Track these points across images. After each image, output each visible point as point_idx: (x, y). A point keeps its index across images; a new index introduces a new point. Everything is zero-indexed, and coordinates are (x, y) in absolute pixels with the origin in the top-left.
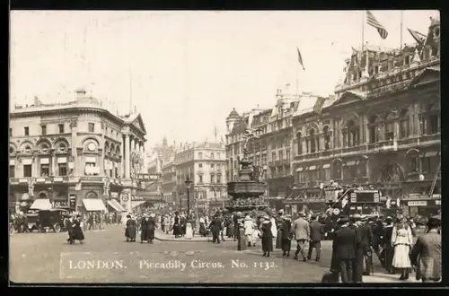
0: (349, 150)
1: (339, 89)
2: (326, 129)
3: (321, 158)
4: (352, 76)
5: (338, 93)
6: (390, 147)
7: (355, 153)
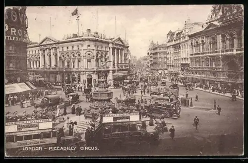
0: (213, 53)
1: (208, 21)
2: (203, 41)
3: (200, 55)
4: (215, 14)
5: (207, 23)
6: (231, 52)
7: (215, 54)
